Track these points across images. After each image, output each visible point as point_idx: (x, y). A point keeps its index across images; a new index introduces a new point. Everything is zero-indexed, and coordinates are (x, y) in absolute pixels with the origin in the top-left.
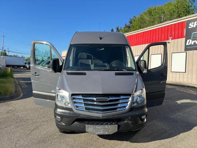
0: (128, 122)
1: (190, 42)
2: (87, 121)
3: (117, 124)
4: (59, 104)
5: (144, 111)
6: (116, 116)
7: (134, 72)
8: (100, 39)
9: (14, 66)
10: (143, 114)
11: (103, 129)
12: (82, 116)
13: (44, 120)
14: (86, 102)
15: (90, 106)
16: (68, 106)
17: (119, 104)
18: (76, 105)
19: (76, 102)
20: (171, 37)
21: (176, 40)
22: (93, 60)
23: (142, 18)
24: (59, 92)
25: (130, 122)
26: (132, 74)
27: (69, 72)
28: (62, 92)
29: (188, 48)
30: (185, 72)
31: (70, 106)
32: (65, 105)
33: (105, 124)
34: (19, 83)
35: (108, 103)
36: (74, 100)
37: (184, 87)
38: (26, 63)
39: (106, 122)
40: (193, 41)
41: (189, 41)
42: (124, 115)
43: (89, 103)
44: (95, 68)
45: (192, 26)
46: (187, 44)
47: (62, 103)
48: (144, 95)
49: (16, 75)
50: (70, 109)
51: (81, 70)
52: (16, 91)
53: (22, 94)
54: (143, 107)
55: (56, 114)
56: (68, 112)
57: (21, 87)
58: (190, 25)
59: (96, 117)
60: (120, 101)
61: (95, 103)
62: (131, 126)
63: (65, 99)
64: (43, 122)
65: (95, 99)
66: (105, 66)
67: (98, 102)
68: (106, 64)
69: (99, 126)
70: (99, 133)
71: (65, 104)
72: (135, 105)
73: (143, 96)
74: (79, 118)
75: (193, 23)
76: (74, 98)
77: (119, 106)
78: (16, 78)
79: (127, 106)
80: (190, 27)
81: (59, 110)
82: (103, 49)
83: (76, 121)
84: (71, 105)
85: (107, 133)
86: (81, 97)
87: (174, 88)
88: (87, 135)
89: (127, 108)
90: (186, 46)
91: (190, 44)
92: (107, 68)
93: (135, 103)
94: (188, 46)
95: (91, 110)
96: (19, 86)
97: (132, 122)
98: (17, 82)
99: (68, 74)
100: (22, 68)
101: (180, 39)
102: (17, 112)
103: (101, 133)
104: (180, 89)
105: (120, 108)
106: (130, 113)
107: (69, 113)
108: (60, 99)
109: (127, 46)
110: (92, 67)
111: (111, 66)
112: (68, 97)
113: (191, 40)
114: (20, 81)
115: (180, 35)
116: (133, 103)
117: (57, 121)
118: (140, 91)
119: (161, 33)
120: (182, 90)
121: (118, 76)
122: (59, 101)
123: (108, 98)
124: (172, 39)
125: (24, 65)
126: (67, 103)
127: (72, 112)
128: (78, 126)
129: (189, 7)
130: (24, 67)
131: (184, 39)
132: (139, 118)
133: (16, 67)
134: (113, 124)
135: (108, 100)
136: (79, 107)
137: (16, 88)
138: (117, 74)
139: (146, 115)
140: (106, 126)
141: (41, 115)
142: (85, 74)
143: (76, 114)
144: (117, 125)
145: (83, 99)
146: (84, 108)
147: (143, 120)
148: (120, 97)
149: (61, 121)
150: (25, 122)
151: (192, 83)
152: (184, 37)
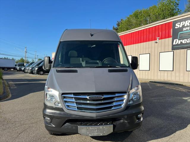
0: (124, 122)
1: (177, 42)
2: (79, 122)
3: (112, 124)
4: (48, 104)
5: (141, 109)
6: (111, 115)
7: (128, 69)
8: (91, 36)
9: (5, 68)
10: (140, 113)
11: (97, 130)
12: (74, 116)
13: (33, 121)
14: (78, 101)
15: (83, 106)
16: (58, 105)
17: (114, 102)
18: (67, 104)
19: (66, 101)
20: (158, 37)
21: (163, 40)
22: (84, 58)
23: (129, 21)
24: (49, 91)
25: (126, 121)
26: (126, 71)
27: (59, 69)
28: (51, 91)
29: (175, 48)
30: (173, 71)
31: (60, 106)
32: (55, 105)
33: (100, 125)
34: (8, 84)
35: (103, 102)
36: (65, 100)
37: (173, 85)
38: (16, 65)
39: (100, 122)
40: (180, 41)
41: (176, 40)
42: (120, 114)
43: (82, 101)
44: (86, 65)
45: (179, 26)
46: (174, 44)
47: (51, 103)
48: (139, 92)
49: (5, 77)
50: (61, 109)
51: (72, 68)
52: (4, 93)
53: (10, 96)
54: (139, 105)
55: (45, 115)
56: (58, 112)
57: (9, 88)
58: (177, 25)
59: (89, 117)
60: (116, 99)
61: (88, 102)
62: (128, 125)
63: (54, 98)
64: (32, 123)
65: (88, 97)
66: (98, 63)
67: (91, 101)
68: (98, 61)
69: (93, 127)
70: (93, 135)
71: (55, 103)
72: (130, 103)
73: (139, 94)
74: (70, 118)
75: (179, 23)
76: (65, 97)
77: (114, 104)
78: (5, 79)
79: (122, 104)
80: (176, 28)
81: (48, 111)
82: (95, 46)
83: (68, 122)
84: (62, 105)
85: (101, 135)
86: (72, 96)
87: (164, 86)
88: (79, 136)
89: (122, 106)
90: (173, 46)
91: (177, 43)
92: (100, 65)
93: (131, 101)
94: (175, 45)
95: (84, 109)
96: (8, 87)
97: (129, 121)
98: (6, 83)
99: (58, 71)
100: (12, 69)
101: (167, 39)
102: (4, 114)
103: (96, 134)
104: (169, 87)
105: (115, 106)
106: (126, 111)
107: (59, 114)
108: (49, 99)
109: (119, 43)
110: (84, 64)
111: (103, 64)
112: (58, 96)
113: (177, 40)
114: (10, 82)
115: (167, 36)
116: (128, 101)
117: (46, 123)
118: (136, 88)
119: (148, 34)
120: (171, 87)
121: (111, 73)
122: (48, 101)
123: (102, 96)
124: (159, 39)
125: (15, 67)
126: (56, 103)
127: (62, 113)
128: (70, 127)
129: (173, 10)
130: (15, 69)
131: (171, 39)
132: (135, 117)
133: (6, 69)
134: (108, 125)
135: (102, 98)
136: (70, 107)
137: (4, 89)
138: (110, 71)
139: (143, 114)
140: (101, 127)
141: (30, 116)
142: (76, 71)
143: (67, 114)
144: (112, 126)
145: (75, 98)
146: (76, 108)
147: (139, 119)
148: (115, 95)
149: (51, 122)
150: (12, 124)
151: (180, 81)
152: (171, 37)
